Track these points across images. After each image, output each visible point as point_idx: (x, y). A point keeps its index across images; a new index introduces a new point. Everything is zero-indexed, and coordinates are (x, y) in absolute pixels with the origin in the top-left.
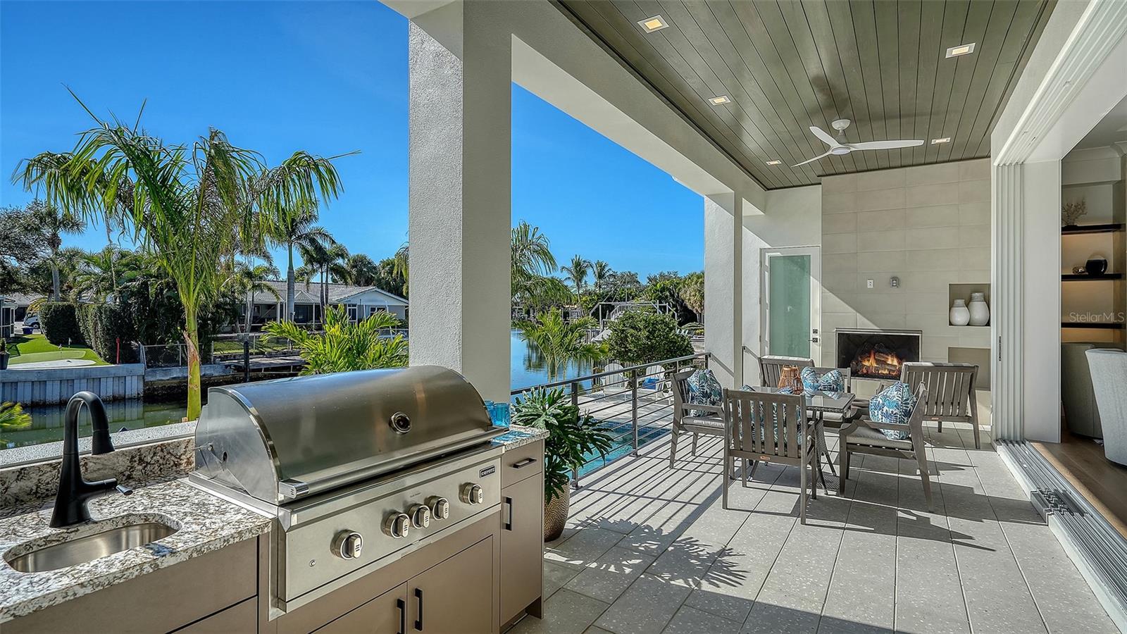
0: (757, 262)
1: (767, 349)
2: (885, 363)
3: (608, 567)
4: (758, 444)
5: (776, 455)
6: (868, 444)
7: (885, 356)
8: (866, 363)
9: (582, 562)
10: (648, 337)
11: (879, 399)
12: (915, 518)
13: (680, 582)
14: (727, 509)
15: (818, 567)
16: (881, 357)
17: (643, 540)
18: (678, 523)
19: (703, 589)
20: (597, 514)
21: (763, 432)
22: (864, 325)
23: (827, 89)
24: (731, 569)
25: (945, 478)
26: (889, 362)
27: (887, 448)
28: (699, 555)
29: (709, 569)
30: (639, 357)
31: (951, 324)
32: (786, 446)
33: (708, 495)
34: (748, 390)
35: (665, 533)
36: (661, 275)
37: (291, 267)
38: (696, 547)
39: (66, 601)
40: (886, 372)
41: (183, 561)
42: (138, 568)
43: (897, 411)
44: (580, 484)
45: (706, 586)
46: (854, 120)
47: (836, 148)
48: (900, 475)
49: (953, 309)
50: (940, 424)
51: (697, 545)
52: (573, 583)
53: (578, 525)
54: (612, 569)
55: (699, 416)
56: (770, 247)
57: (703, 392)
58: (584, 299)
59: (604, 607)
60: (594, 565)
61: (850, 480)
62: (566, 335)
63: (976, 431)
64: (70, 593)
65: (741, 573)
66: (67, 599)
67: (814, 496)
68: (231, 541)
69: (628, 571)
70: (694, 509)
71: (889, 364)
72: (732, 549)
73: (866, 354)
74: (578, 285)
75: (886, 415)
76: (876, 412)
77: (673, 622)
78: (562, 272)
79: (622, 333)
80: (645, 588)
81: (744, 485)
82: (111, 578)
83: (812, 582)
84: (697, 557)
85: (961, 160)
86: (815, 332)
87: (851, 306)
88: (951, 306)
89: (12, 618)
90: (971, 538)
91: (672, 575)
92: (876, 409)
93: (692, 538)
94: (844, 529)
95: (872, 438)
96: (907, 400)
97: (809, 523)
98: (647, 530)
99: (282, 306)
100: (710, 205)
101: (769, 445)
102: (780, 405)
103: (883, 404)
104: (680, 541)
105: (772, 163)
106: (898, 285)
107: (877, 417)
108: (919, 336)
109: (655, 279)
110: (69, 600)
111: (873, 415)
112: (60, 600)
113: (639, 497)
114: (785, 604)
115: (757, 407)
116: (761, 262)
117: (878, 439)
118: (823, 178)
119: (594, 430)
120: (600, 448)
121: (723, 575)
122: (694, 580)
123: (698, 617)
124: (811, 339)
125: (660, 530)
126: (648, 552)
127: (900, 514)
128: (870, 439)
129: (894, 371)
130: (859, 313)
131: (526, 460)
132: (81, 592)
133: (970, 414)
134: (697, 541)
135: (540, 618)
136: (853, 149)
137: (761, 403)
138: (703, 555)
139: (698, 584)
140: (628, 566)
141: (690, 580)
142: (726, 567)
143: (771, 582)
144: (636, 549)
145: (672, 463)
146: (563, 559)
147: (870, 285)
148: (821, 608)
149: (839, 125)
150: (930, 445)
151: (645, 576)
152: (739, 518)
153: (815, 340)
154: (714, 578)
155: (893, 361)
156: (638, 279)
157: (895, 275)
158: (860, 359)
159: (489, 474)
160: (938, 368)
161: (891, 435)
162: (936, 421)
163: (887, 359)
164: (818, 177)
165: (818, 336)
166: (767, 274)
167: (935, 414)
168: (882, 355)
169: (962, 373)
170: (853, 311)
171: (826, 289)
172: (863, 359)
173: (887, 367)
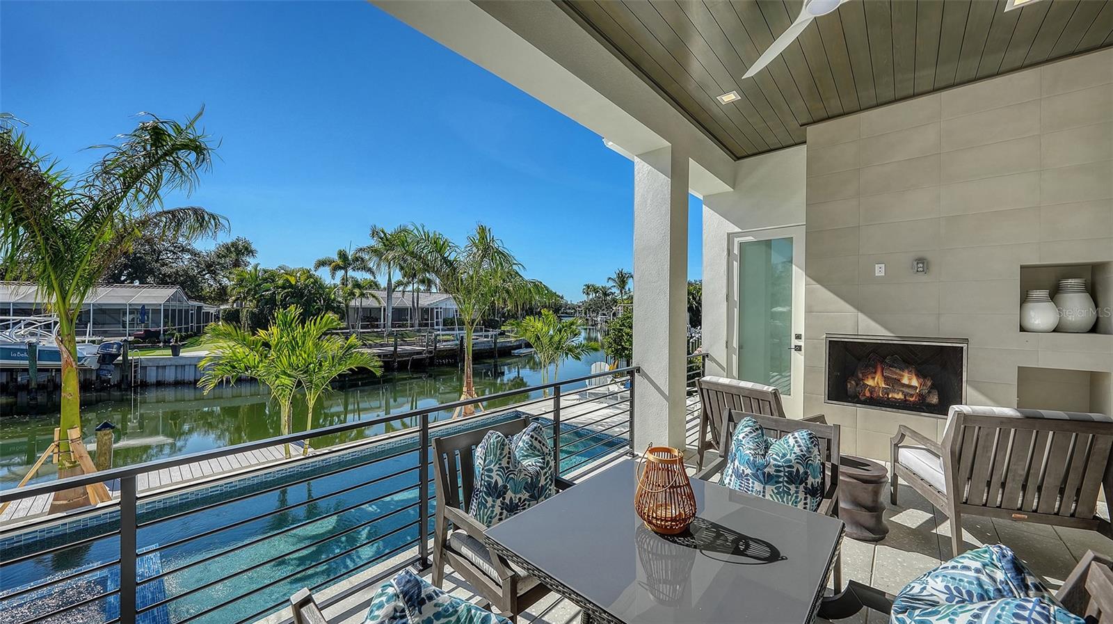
0: (724, 251)
1: (735, 358)
2: (898, 382)
7: (898, 371)
8: (870, 382)
16: (892, 373)
22: (869, 329)
26: (905, 381)
37: (390, 280)
40: (900, 396)
56: (739, 230)
62: (555, 336)
71: (904, 385)
86: (798, 337)
88: (1024, 299)
99: (384, 309)
100: (642, 169)
105: (726, 98)
106: (926, 270)
108: (962, 348)
116: (729, 250)
118: (809, 128)
124: (793, 346)
129: (912, 396)
130: (862, 312)
147: (880, 271)
153: (798, 348)
155: (910, 379)
157: (921, 255)
158: (860, 375)
162: (1023, 520)
163: (903, 376)
164: (801, 126)
165: (801, 343)
166: (736, 264)
167: (1019, 506)
168: (894, 369)
169: (1091, 435)
170: (852, 309)
171: (812, 279)
172: (865, 376)
173: (902, 389)
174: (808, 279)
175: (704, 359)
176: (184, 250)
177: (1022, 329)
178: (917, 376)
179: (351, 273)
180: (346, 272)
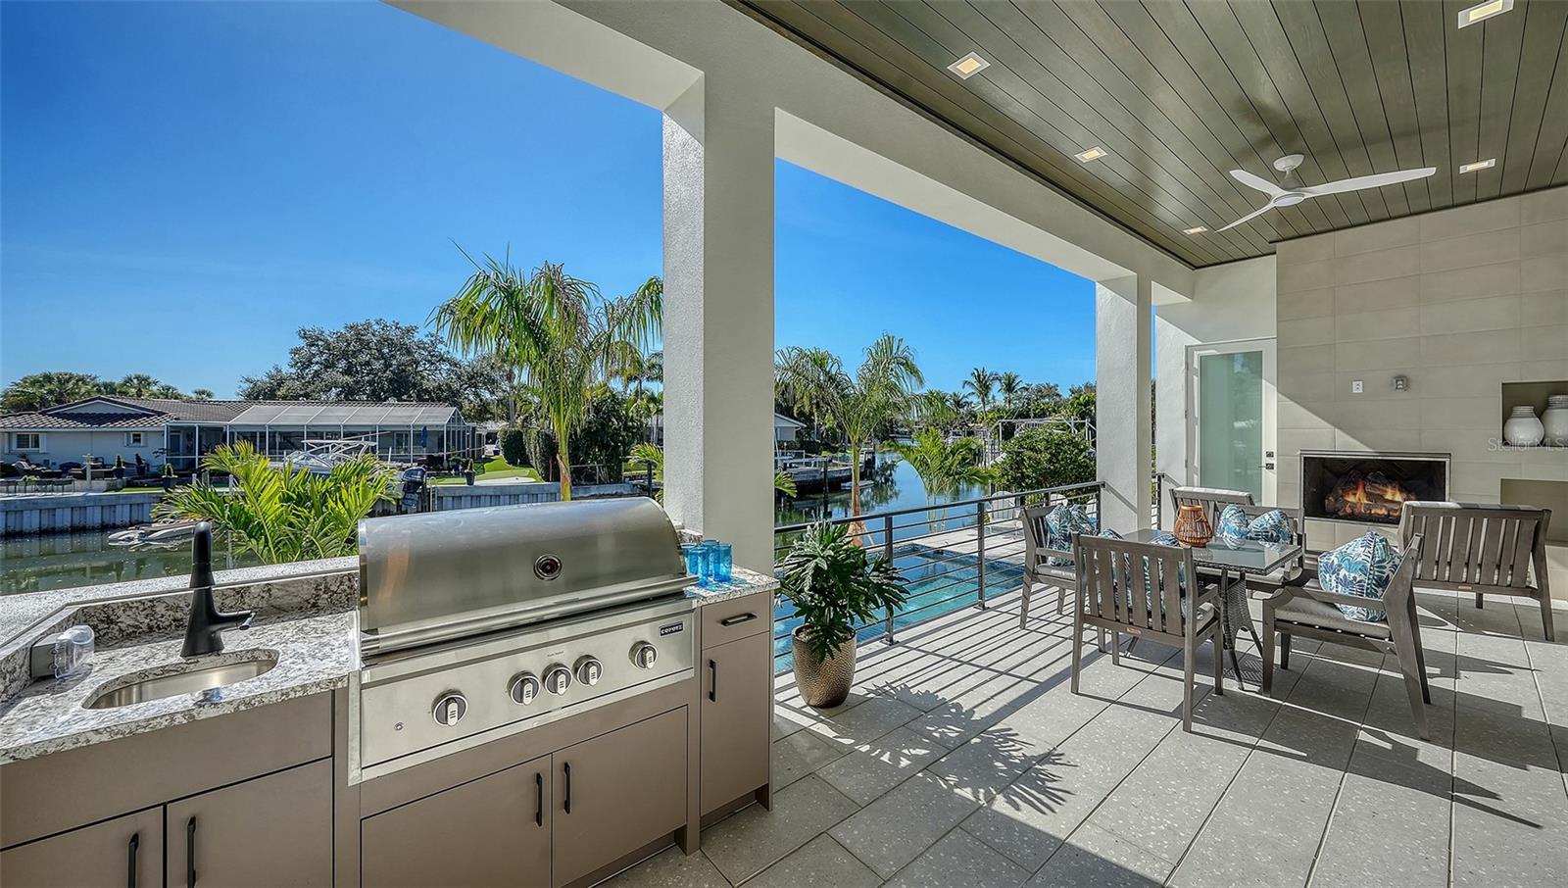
0: (1181, 365)
1: (1196, 478)
2: (1381, 498)
3: (882, 754)
4: (1123, 611)
5: (1150, 628)
6: (1314, 623)
7: (1381, 487)
8: (1351, 499)
9: (853, 741)
10: (1050, 461)
11: (1333, 558)
12: (1388, 746)
13: (966, 793)
14: (1077, 694)
15: (1187, 803)
16: (1375, 489)
17: (943, 723)
18: (1001, 705)
19: (995, 807)
20: (900, 680)
21: (1130, 595)
22: (1348, 446)
23: (1253, 112)
24: (1048, 784)
25: (1468, 684)
26: (1389, 496)
27: (1343, 632)
28: (1011, 756)
29: (1016, 779)
30: (1040, 484)
31: (1506, 444)
32: (1163, 616)
33: (1059, 671)
34: (1110, 537)
35: (976, 717)
36: (1086, 387)
38: (1011, 743)
39: (77, 748)
40: (1383, 512)
41: (227, 714)
42: (168, 717)
43: (1363, 577)
44: (895, 638)
45: (1001, 805)
46: (1309, 153)
47: (1281, 198)
48: (1382, 672)
49: (1511, 421)
50: (1480, 597)
51: (1013, 740)
52: (831, 771)
53: (870, 691)
54: (885, 758)
55: (1059, 565)
56: (1200, 343)
57: (1065, 535)
58: (990, 416)
59: (849, 809)
60: (865, 748)
61: (1290, 670)
62: (946, 458)
63: (1547, 612)
64: (82, 739)
65: (1060, 794)
66: (79, 745)
67: (1219, 690)
68: (292, 696)
69: (904, 763)
70: (1031, 688)
71: (1388, 501)
72: (1062, 754)
73: (1352, 485)
74: (983, 400)
75: (1345, 582)
76: (1327, 576)
77: (931, 850)
78: (964, 387)
79: (1018, 456)
80: (917, 791)
81: (1116, 662)
82: (133, 726)
83: (1169, 827)
84: (1005, 760)
85: (1525, 192)
86: (1270, 455)
87: (1323, 419)
88: (1507, 416)
89: (11, 761)
90: (1493, 796)
91: (961, 779)
92: (1327, 572)
93: (1010, 729)
94: (1254, 747)
95: (1318, 615)
96: (1383, 561)
97: (1197, 730)
98: (953, 710)
100: (1103, 294)
101: (1139, 615)
102: (1153, 560)
103: (1340, 566)
104: (992, 733)
105: (1192, 231)
106: (1406, 387)
107: (1330, 584)
108: (1445, 462)
109: (1079, 391)
110: (80, 747)
111: (1324, 580)
112: (69, 746)
113: (963, 663)
114: (1111, 856)
115: (1121, 560)
116: (1187, 364)
117: (1329, 617)
118: (1278, 244)
119: (885, 578)
120: (888, 602)
121: (1033, 792)
122: (988, 794)
123: (970, 849)
124: (1264, 464)
125: (971, 712)
126: (942, 742)
127: (1363, 736)
128: (1320, 617)
129: (1394, 512)
130: (1340, 428)
131: (744, 615)
132: (95, 739)
133: (1534, 585)
134: (1017, 734)
135: (767, 807)
136: (1308, 196)
137: (1126, 555)
138: (1015, 758)
139: (991, 799)
140: (905, 756)
141: (982, 790)
142: (1043, 781)
143: (1102, 816)
144: (929, 736)
145: (1023, 622)
146: (831, 734)
147: (1357, 388)
148: (1167, 873)
149: (1283, 164)
150: (1454, 627)
151: (925, 775)
152: (1091, 707)
153: (1270, 467)
154: (1016, 794)
155: (1393, 495)
156: (1059, 392)
157: (1399, 373)
158: (1340, 492)
159: (672, 632)
160: (1469, 511)
161: (1352, 614)
162: (1468, 591)
163: (1386, 492)
164: (1270, 243)
165: (1274, 461)
166: (1196, 379)
167: (1464, 580)
168: (1377, 485)
169: (1518, 521)
170: (1329, 426)
171: (1285, 396)
172: (1345, 492)
173: (1386, 505)
174: (1280, 395)
175: (1159, 480)
176: (442, 359)
177: (1505, 442)
178: (1401, 491)
179: (646, 384)
180: (640, 383)
